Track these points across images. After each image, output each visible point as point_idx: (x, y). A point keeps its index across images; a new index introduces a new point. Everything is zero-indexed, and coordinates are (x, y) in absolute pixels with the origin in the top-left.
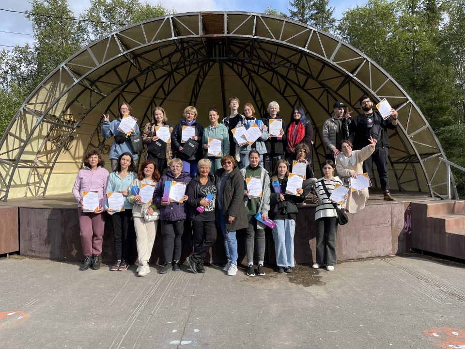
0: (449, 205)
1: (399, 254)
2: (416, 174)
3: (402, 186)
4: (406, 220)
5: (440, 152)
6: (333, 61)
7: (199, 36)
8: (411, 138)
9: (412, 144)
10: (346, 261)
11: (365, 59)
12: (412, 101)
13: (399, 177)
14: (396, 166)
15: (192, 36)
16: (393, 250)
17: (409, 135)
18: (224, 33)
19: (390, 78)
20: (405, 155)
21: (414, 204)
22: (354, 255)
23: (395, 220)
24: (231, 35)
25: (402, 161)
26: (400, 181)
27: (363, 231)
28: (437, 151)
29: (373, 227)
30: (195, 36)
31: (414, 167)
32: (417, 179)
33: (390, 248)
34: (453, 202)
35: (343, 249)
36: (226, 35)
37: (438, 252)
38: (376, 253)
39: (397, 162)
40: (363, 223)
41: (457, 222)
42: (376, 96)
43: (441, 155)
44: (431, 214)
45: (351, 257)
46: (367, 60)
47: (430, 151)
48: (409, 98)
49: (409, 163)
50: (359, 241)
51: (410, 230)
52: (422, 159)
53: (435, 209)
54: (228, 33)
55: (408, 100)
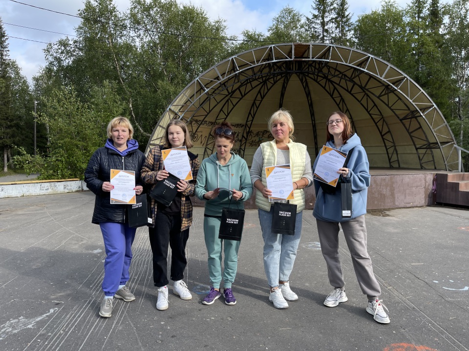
0: (460, 175)
1: (429, 205)
2: (433, 157)
3: (423, 165)
4: (433, 185)
5: (453, 141)
6: (384, 78)
7: (292, 59)
8: (435, 131)
9: (435, 136)
10: (397, 208)
11: (405, 77)
12: (436, 107)
13: (421, 158)
14: (420, 151)
15: (287, 60)
16: (425, 203)
17: (433, 129)
18: (309, 58)
19: (422, 90)
20: (425, 143)
21: (439, 174)
22: (402, 205)
23: (427, 184)
24: (314, 59)
25: (425, 147)
26: (423, 161)
27: (407, 191)
28: (451, 140)
29: (414, 188)
30: (289, 59)
31: (432, 151)
32: (434, 160)
33: (424, 202)
34: (462, 173)
35: (396, 201)
36: (311, 59)
37: (454, 203)
38: (415, 204)
39: (420, 148)
40: (408, 185)
41: (466, 185)
42: (412, 103)
43: (454, 143)
44: (450, 180)
45: (400, 206)
46: (407, 78)
47: (446, 141)
48: (434, 104)
49: (428, 148)
50: (405, 196)
51: (435, 191)
52: (441, 145)
53: (452, 177)
54: (313, 58)
55: (433, 106)
